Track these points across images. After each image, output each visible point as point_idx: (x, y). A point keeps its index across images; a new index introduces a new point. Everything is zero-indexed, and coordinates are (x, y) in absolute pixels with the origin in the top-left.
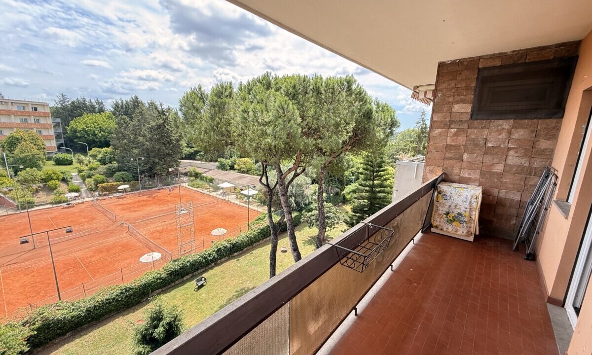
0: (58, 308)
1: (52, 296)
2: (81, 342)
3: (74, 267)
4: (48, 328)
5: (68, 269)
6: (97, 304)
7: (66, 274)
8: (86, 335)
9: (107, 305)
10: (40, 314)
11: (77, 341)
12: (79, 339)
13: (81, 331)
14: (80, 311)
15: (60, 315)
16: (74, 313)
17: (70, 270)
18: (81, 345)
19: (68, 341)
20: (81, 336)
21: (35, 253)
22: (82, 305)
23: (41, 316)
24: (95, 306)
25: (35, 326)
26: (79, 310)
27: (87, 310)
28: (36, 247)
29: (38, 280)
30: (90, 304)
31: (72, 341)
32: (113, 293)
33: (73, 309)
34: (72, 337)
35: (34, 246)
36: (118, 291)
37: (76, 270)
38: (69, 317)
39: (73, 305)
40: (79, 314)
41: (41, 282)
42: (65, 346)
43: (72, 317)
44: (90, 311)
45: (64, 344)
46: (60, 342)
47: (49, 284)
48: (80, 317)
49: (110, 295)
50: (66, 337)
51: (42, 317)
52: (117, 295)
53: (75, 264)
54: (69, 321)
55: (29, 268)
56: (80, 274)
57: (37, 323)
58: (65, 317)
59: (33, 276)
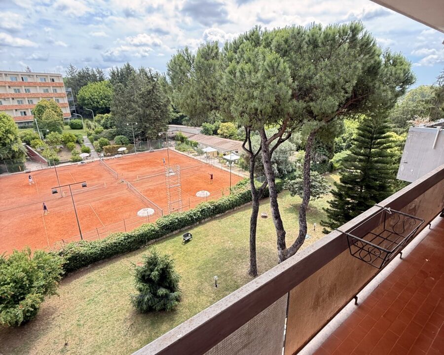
0: (81, 245)
1: (76, 235)
2: (99, 273)
3: (90, 215)
4: (76, 260)
5: (86, 216)
6: (108, 246)
7: (85, 220)
8: (102, 268)
9: (115, 248)
10: (70, 249)
11: (96, 272)
14: (96, 250)
15: (82, 250)
16: (93, 251)
17: (88, 217)
18: (98, 275)
20: (98, 268)
21: (63, 201)
22: (98, 245)
24: (106, 247)
25: (67, 257)
27: (101, 250)
28: (63, 196)
29: (66, 222)
30: (103, 245)
32: (119, 239)
33: (92, 248)
34: (92, 268)
36: (122, 238)
37: (91, 217)
39: (91, 244)
40: (96, 252)
41: (69, 224)
43: (91, 253)
44: (103, 250)
45: (87, 273)
46: (84, 271)
47: (74, 226)
48: (97, 254)
49: (116, 240)
51: (71, 251)
52: (122, 241)
53: (90, 212)
54: (90, 256)
55: (60, 212)
56: (94, 220)
57: (68, 255)
58: (86, 253)
59: (63, 219)
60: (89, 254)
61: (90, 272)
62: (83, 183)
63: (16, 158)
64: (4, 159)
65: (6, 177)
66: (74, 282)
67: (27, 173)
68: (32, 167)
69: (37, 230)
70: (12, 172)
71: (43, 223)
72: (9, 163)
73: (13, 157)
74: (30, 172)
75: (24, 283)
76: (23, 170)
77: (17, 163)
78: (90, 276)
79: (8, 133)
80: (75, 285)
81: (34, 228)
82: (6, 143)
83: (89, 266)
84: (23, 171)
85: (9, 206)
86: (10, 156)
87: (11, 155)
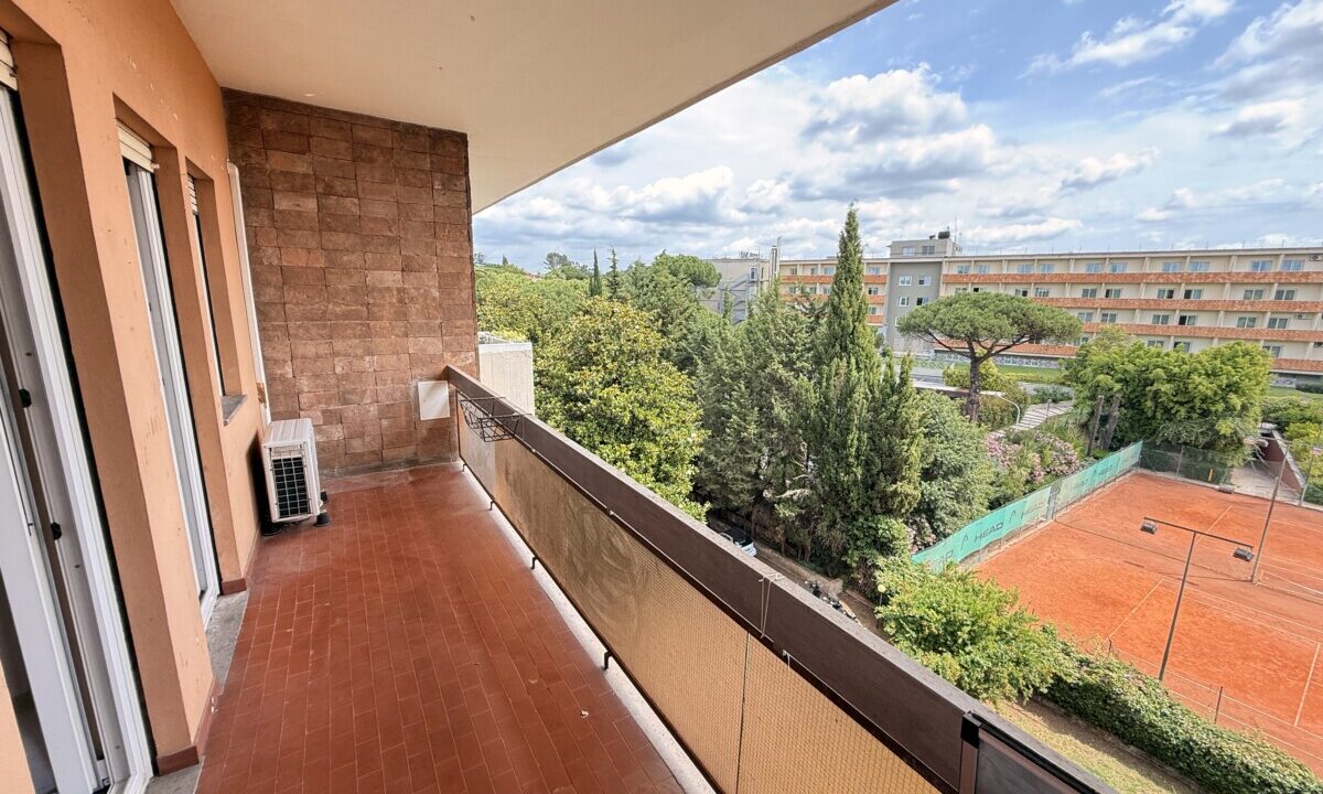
0: (1144, 688)
1: (1185, 676)
2: (1137, 783)
3: (1285, 666)
4: (1105, 702)
5: (1269, 661)
6: (1215, 752)
7: (1252, 664)
8: (1157, 784)
9: (1240, 780)
10: (1108, 669)
11: (1134, 774)
12: (1139, 776)
13: (1156, 769)
14: (1172, 730)
15: (1133, 697)
16: (1164, 725)
17: (1271, 666)
18: (1130, 785)
19: (1123, 757)
20: (1148, 776)
21: (1242, 590)
22: (1187, 724)
23: (1107, 672)
24: (1208, 752)
25: (1088, 677)
26: (1174, 726)
27: (1186, 742)
28: (1255, 580)
29: (1193, 634)
30: (1202, 739)
31: (1127, 764)
32: (1272, 771)
33: (1164, 715)
34: (1135, 760)
35: (1252, 576)
36: (1291, 780)
37: (1281, 674)
38: (1148, 718)
39: (1170, 707)
40: (1167, 732)
41: (1195, 643)
42: (1111, 759)
43: (1152, 725)
44: (1192, 749)
45: (1112, 755)
46: (1112, 745)
47: (1203, 654)
48: (1166, 740)
49: (1261, 764)
50: (1126, 748)
51: (1106, 675)
52: (1281, 785)
53: (1295, 661)
54: (1143, 727)
55: (1205, 606)
56: (1282, 687)
57: (1094, 675)
58: (1138, 711)
59: (1195, 623)
60: (1146, 721)
61: (1121, 759)
62: (1241, 547)
63: (1214, 449)
64: (1185, 443)
65: (1168, 482)
66: (1069, 738)
67: (1220, 491)
68: (1247, 484)
69: (1114, 603)
70: (1187, 477)
71: (1140, 600)
72: (1193, 456)
73: (1210, 446)
74: (1229, 493)
75: (959, 633)
76: (1216, 480)
77: (1212, 461)
78: (1111, 765)
79: (1231, 391)
80: (1064, 744)
81: (1113, 596)
82: (1210, 412)
83: (1132, 747)
84: (1218, 483)
85: (1113, 533)
86: (1202, 440)
87: (1207, 439)
